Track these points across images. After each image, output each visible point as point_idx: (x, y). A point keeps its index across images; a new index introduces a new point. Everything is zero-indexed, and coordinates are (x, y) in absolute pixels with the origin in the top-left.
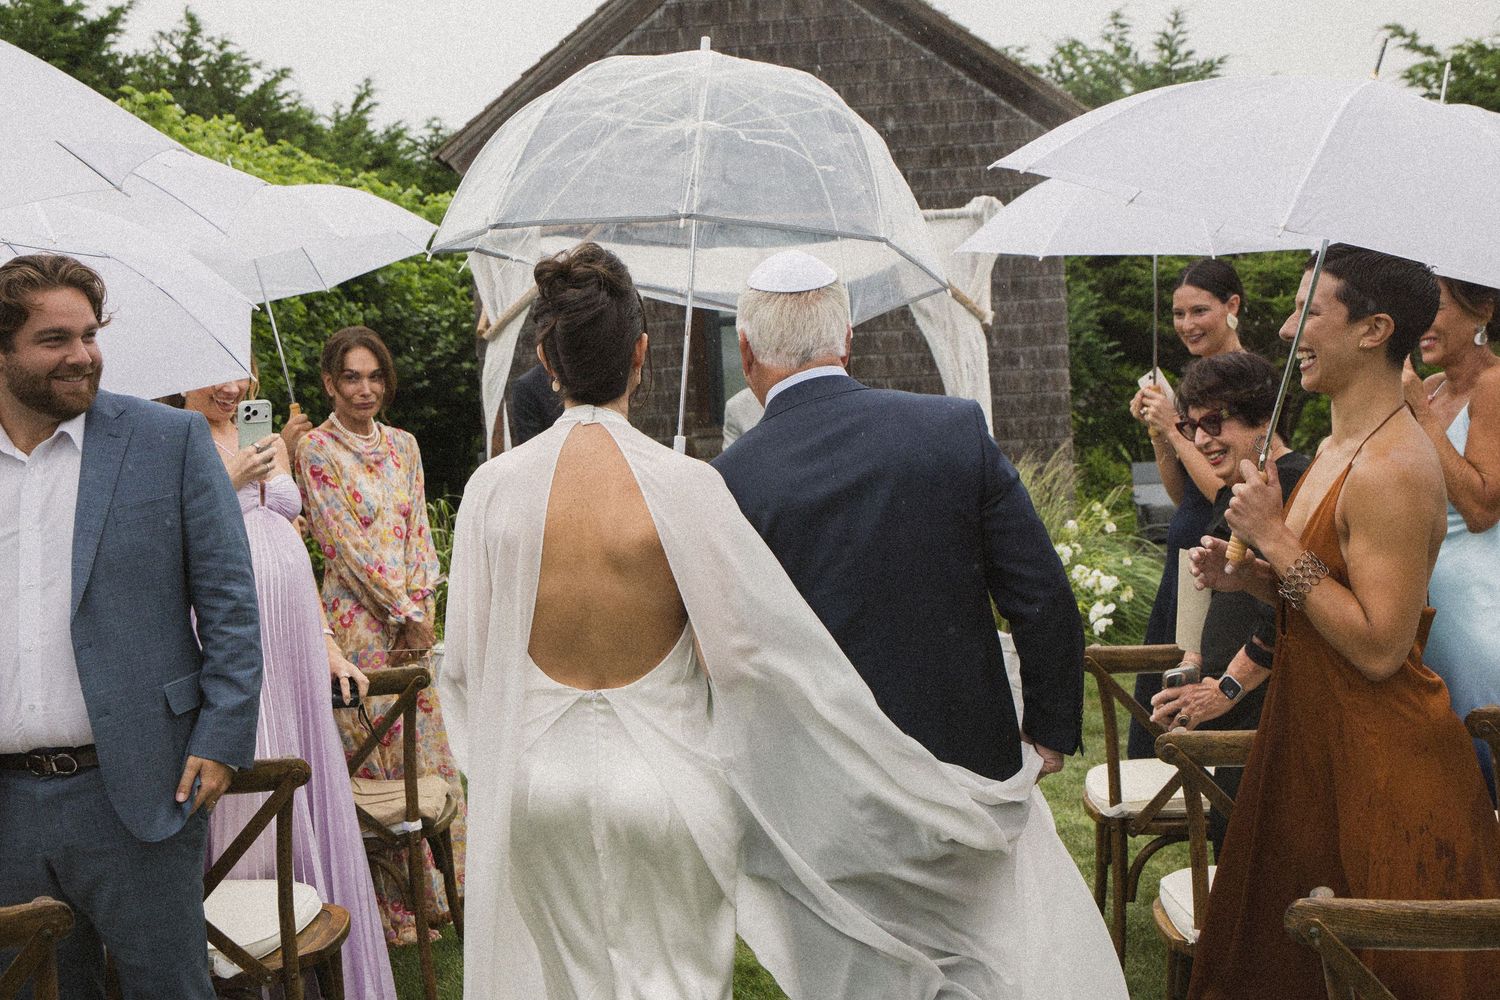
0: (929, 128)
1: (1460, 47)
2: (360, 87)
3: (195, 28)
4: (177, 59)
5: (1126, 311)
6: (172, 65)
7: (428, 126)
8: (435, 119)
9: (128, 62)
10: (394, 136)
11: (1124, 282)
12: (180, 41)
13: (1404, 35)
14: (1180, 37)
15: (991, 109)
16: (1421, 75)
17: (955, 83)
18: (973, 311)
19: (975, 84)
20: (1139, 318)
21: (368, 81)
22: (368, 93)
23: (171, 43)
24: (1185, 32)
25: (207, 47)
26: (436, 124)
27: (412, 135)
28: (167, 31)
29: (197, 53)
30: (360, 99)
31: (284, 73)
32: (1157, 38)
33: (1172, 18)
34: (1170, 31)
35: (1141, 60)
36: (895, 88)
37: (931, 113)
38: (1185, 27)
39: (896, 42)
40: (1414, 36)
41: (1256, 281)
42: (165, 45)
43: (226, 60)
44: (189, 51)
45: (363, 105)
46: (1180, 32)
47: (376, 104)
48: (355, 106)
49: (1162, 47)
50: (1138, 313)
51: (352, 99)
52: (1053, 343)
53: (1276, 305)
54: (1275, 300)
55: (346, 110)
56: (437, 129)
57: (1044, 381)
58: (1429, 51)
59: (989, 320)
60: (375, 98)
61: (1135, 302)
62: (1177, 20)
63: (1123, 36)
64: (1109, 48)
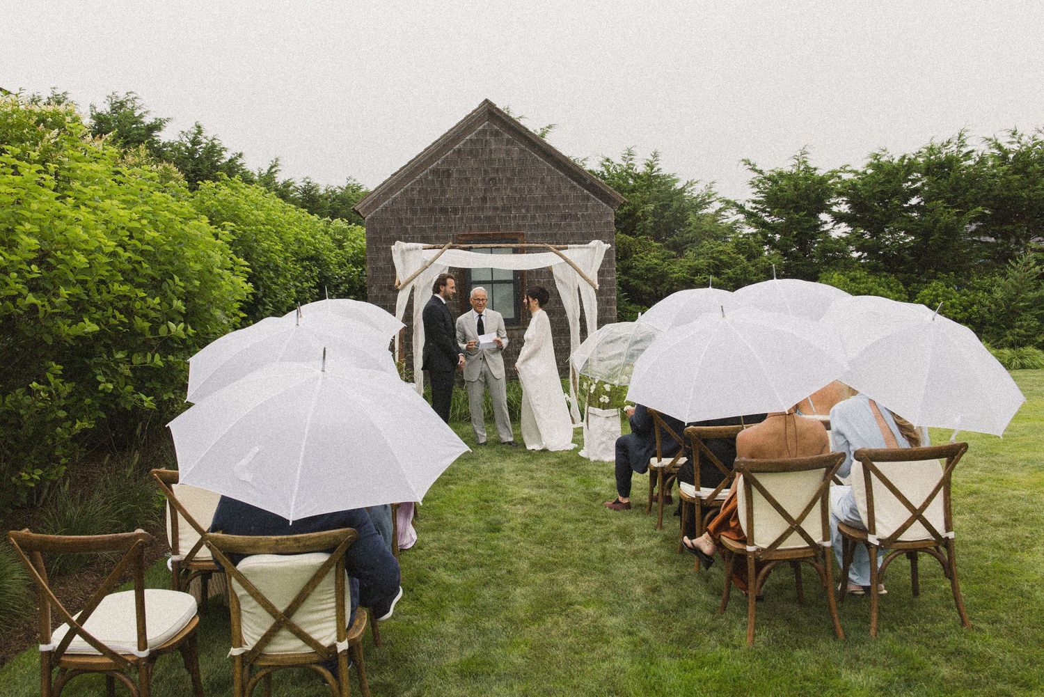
0: (561, 205)
1: (773, 171)
2: (272, 161)
3: (200, 132)
4: (189, 145)
5: (632, 280)
6: (187, 148)
7: (303, 182)
8: (307, 178)
9: (164, 145)
10: (287, 185)
12: (191, 137)
13: (750, 164)
14: (656, 162)
15: (588, 198)
16: (757, 183)
17: (573, 187)
18: (592, 284)
19: (581, 188)
21: (277, 160)
22: (275, 166)
23: (187, 137)
24: (659, 160)
25: (205, 141)
26: (308, 180)
27: (297, 185)
28: (186, 131)
29: (200, 143)
30: (272, 167)
31: (240, 155)
32: (646, 163)
33: (653, 155)
34: (652, 159)
35: (638, 172)
36: (548, 188)
37: (562, 199)
38: (659, 158)
39: (549, 170)
40: (754, 165)
41: (688, 269)
42: (185, 139)
43: (214, 146)
44: (195, 142)
45: (273, 170)
46: (656, 160)
47: (280, 170)
48: (269, 171)
49: (648, 165)
51: (268, 167)
52: (610, 295)
54: (696, 278)
55: (265, 171)
56: (309, 183)
57: (606, 311)
58: (761, 172)
59: (597, 288)
60: (279, 168)
61: (637, 277)
62: (655, 155)
63: (631, 159)
64: (624, 164)
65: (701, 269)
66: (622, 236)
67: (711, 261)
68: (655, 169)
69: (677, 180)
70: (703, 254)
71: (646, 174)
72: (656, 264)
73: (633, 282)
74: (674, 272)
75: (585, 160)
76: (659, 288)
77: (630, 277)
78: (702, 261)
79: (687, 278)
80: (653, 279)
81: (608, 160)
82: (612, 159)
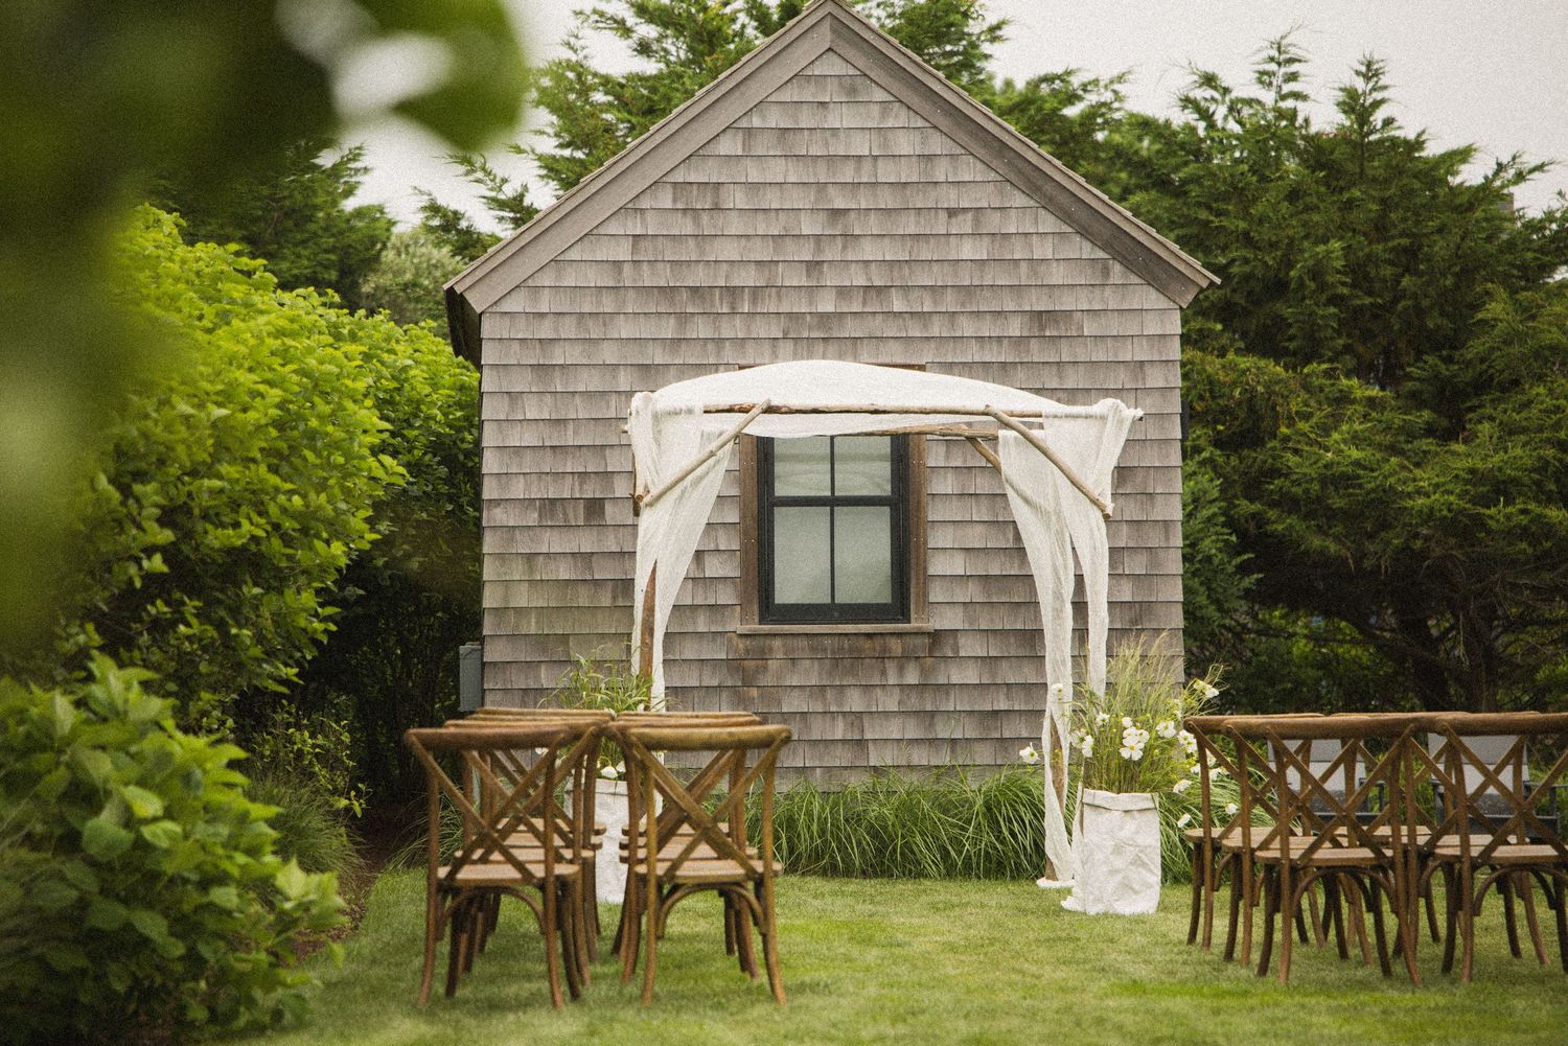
5: (1272, 514)
11: (1275, 473)
14: (1378, 96)
20: (1291, 526)
24: (1385, 88)
32: (1341, 96)
33: (1363, 69)
34: (1360, 84)
35: (1313, 130)
38: (1384, 81)
41: (1467, 482)
46: (1374, 89)
50: (1292, 520)
53: (1491, 517)
54: (1493, 511)
59: (1108, 510)
61: (1288, 503)
62: (1370, 72)
63: (1293, 77)
64: (1268, 97)
65: (1514, 481)
66: (1245, 362)
67: (1550, 452)
68: (1378, 118)
69: (1463, 155)
70: (1524, 430)
71: (1343, 138)
72: (1357, 463)
73: (1281, 524)
74: (1419, 492)
75: (1120, 79)
76: (1371, 547)
77: (1273, 504)
78: (1519, 451)
79: (1462, 511)
80: (1349, 516)
81: (1209, 80)
82: (1226, 80)
